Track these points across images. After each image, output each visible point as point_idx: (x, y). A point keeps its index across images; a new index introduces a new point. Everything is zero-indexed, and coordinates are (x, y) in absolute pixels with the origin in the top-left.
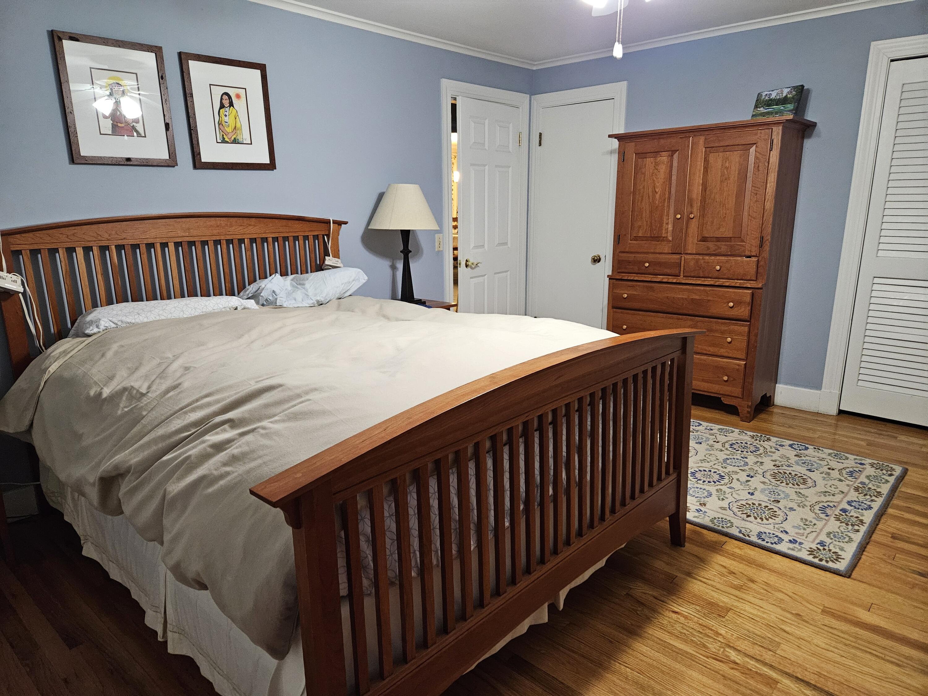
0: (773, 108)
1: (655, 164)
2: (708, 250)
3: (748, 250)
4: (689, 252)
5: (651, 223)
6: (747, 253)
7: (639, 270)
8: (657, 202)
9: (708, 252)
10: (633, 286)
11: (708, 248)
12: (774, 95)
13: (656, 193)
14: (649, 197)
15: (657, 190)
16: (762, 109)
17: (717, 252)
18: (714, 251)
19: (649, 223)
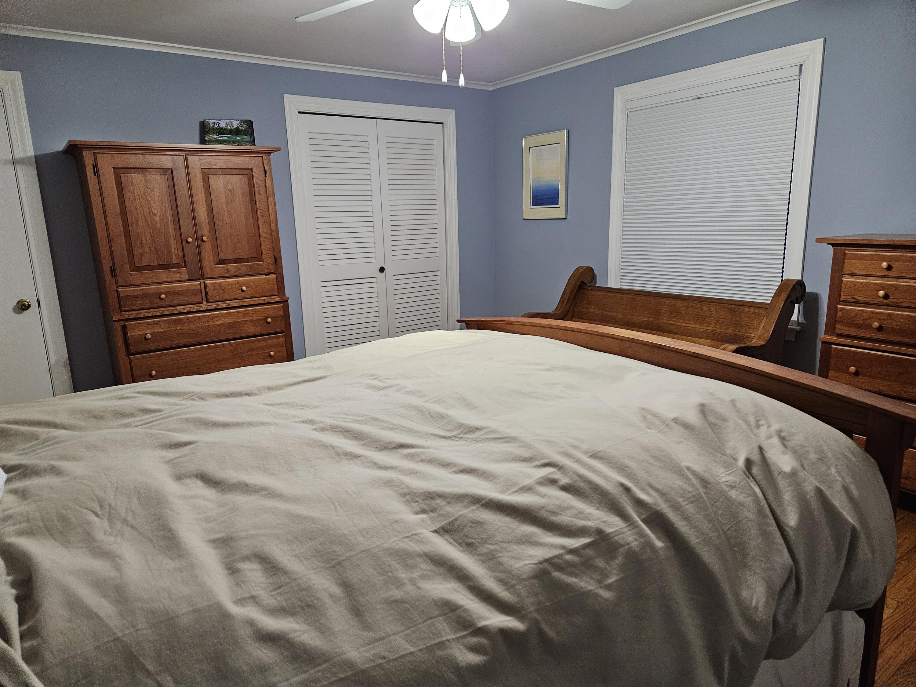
0: (227, 137)
1: (145, 182)
2: (227, 273)
3: (267, 269)
4: (208, 276)
5: (156, 248)
6: (267, 271)
7: (151, 304)
8: (158, 225)
9: (228, 274)
10: (156, 323)
11: (228, 271)
12: (223, 125)
13: (155, 215)
14: (146, 219)
15: (155, 212)
16: (215, 136)
17: (237, 273)
18: (235, 273)
19: (153, 249)
